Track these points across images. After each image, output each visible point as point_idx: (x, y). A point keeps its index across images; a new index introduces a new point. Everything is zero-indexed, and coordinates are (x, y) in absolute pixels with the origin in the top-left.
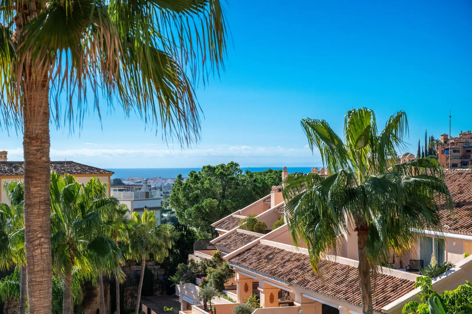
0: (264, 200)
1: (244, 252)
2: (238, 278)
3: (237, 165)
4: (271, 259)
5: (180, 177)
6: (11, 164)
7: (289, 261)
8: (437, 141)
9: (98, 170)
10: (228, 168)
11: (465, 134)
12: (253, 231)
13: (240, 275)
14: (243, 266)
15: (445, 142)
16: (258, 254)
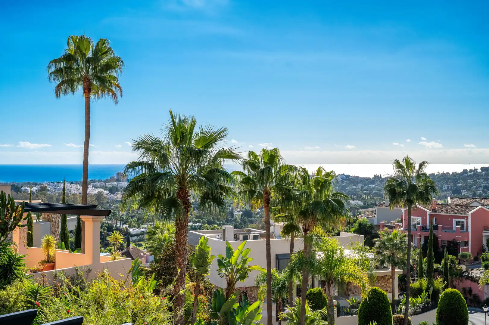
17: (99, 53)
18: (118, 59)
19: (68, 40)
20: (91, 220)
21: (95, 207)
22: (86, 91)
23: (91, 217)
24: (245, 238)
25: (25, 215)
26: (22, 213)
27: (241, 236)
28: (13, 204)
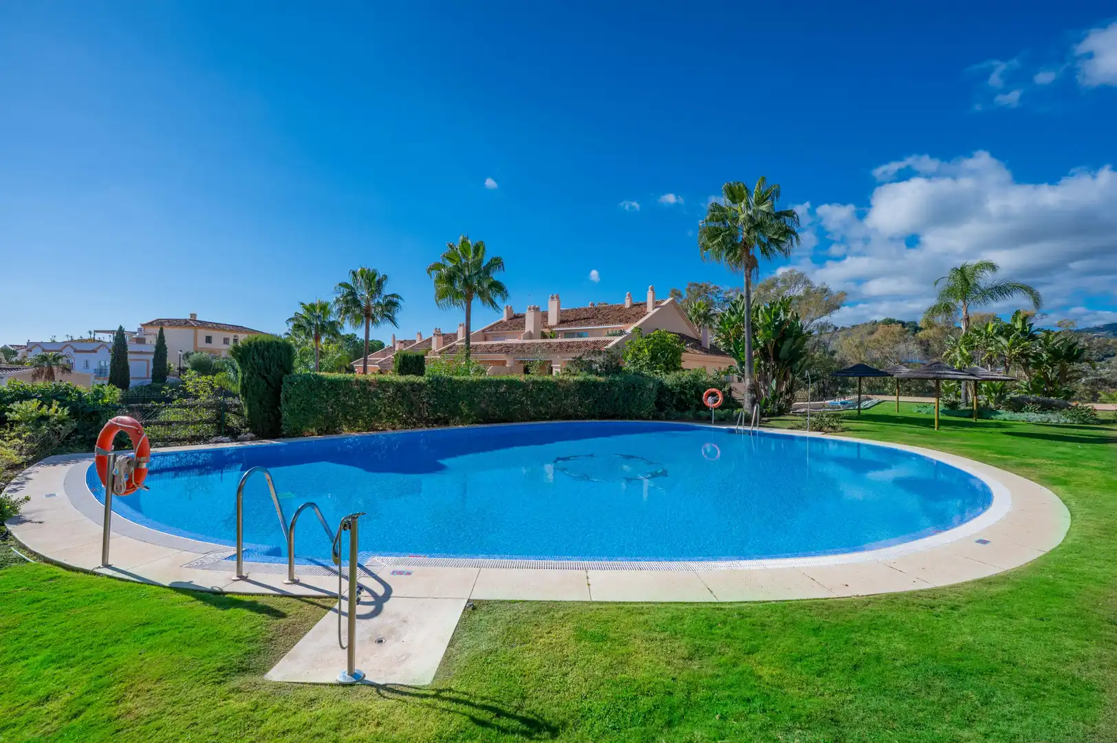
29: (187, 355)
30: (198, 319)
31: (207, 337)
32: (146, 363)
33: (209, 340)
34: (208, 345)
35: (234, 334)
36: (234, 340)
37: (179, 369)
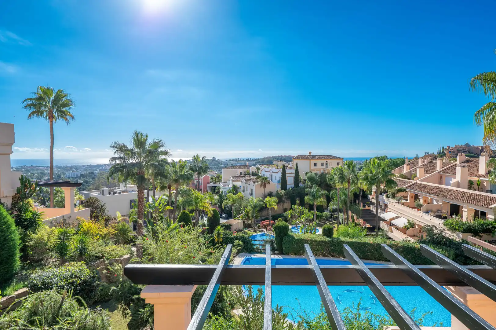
0: (399, 168)
1: (412, 185)
2: (409, 194)
3: (387, 156)
4: (425, 188)
5: (366, 160)
6: (313, 156)
7: (434, 189)
8: (446, 148)
9: (339, 158)
10: (384, 158)
11: (457, 146)
12: (403, 178)
13: (410, 193)
14: (413, 190)
15: (449, 149)
16: (418, 186)
17: (59, 97)
18: (70, 101)
19: (38, 88)
20: (70, 189)
21: (69, 182)
22: (51, 118)
23: (70, 187)
24: (114, 193)
25: (38, 188)
26: (36, 187)
27: (112, 193)
28: (29, 182)
29: (307, 173)
30: (312, 154)
31: (314, 163)
32: (293, 177)
33: (315, 165)
34: (315, 167)
35: (326, 160)
36: (326, 163)
37: (304, 180)
